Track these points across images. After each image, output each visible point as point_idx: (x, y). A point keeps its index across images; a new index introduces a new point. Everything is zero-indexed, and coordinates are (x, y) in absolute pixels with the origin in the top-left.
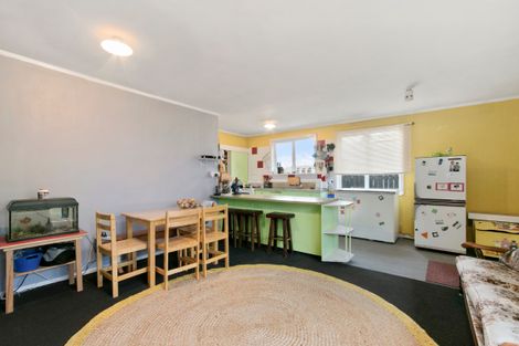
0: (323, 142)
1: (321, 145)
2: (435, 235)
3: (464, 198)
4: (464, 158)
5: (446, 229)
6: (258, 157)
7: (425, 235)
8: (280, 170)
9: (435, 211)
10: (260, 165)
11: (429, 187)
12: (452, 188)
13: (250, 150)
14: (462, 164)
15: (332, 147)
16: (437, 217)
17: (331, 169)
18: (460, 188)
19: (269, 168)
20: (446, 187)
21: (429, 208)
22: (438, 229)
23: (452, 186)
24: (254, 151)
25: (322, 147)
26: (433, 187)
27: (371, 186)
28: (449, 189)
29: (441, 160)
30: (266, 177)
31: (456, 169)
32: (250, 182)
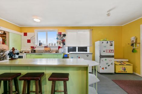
0: (61, 33)
1: (60, 34)
2: (106, 68)
3: (114, 55)
4: (114, 41)
5: (109, 66)
6: (28, 37)
7: (103, 69)
8: (40, 44)
9: (106, 60)
10: (29, 41)
11: (104, 51)
12: (111, 52)
13: (23, 34)
14: (113, 43)
15: (64, 35)
16: (107, 62)
17: (64, 44)
18: (113, 52)
19: (34, 43)
20: (109, 51)
21: (104, 59)
22: (107, 66)
23: (111, 51)
24: (25, 34)
25: (61, 35)
26: (105, 51)
27: (78, 51)
28: (110, 52)
29: (108, 42)
30: (32, 47)
31: (111, 45)
32: (22, 50)
